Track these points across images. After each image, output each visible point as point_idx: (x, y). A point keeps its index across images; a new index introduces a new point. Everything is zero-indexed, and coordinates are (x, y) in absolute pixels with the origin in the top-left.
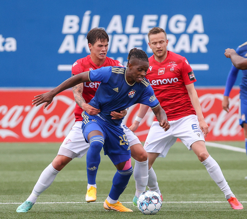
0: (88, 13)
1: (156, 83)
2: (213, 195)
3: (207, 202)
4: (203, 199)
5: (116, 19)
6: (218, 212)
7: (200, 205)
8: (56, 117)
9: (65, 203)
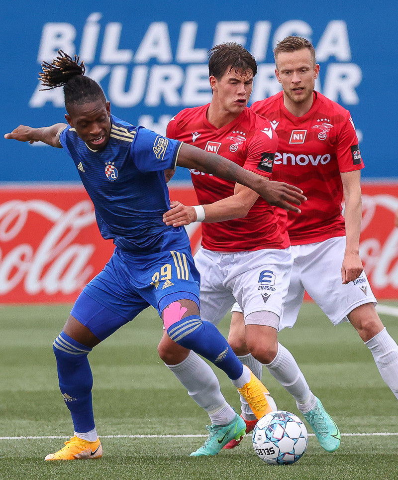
0: (94, 17)
1: (282, 160)
2: (373, 420)
3: (359, 434)
4: (351, 426)
5: (158, 31)
6: (383, 456)
7: (345, 442)
8: (25, 249)
9: (46, 437)
